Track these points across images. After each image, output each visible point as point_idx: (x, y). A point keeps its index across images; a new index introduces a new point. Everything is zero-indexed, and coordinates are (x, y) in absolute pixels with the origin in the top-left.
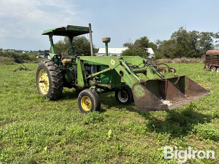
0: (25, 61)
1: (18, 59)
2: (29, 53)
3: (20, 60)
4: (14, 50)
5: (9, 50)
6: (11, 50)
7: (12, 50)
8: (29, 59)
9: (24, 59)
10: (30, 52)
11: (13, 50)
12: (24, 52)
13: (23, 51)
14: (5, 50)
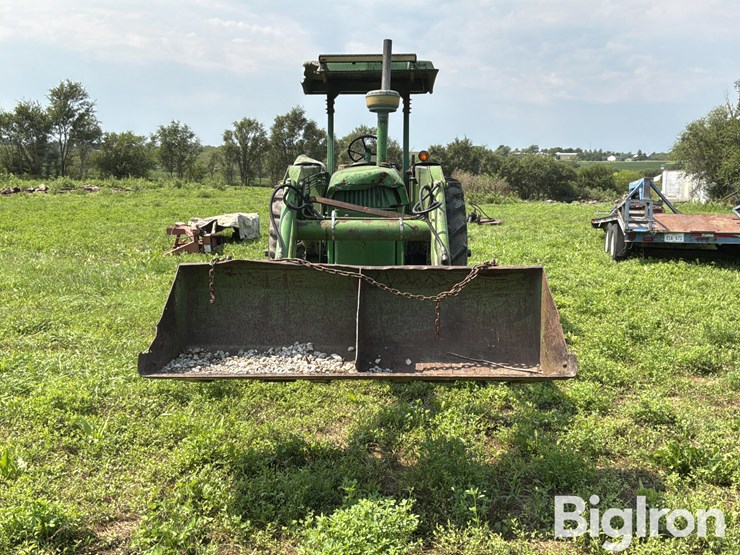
0: (594, 192)
1: (569, 186)
2: (630, 160)
3: (575, 187)
4: (579, 151)
5: (560, 150)
6: (566, 151)
7: (570, 151)
8: (612, 186)
9: (592, 187)
10: (635, 159)
11: (574, 149)
12: (612, 159)
13: (609, 154)
14: (545, 151)
